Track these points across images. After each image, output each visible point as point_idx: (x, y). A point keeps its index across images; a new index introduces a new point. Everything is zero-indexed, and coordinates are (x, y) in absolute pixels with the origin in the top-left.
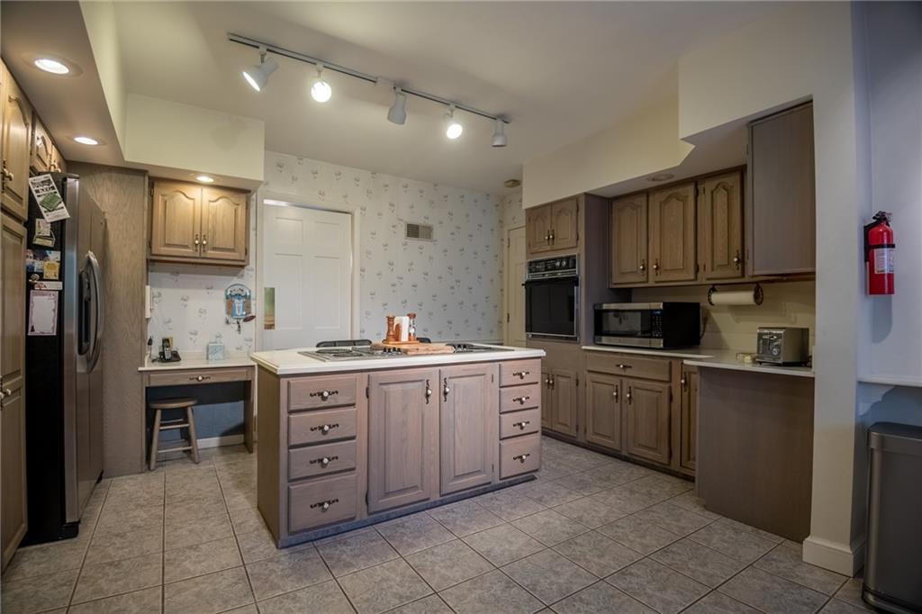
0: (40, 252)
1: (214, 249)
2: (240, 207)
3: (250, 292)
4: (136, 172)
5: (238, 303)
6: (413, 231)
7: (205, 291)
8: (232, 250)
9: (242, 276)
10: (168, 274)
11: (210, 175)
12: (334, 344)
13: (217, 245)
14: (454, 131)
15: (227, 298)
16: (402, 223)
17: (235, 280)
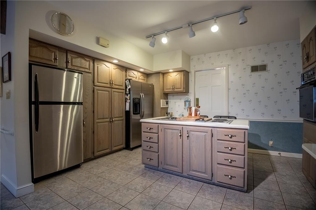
0: (127, 94)
1: (176, 89)
2: (182, 76)
3: (190, 100)
4: (158, 73)
5: (187, 103)
6: (255, 69)
7: (180, 100)
8: (180, 88)
9: (188, 95)
10: (172, 96)
11: (172, 69)
12: (221, 117)
13: (177, 88)
14: (215, 28)
15: (185, 102)
16: (248, 66)
17: (187, 97)
